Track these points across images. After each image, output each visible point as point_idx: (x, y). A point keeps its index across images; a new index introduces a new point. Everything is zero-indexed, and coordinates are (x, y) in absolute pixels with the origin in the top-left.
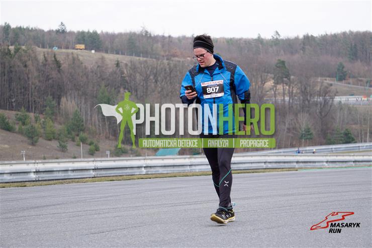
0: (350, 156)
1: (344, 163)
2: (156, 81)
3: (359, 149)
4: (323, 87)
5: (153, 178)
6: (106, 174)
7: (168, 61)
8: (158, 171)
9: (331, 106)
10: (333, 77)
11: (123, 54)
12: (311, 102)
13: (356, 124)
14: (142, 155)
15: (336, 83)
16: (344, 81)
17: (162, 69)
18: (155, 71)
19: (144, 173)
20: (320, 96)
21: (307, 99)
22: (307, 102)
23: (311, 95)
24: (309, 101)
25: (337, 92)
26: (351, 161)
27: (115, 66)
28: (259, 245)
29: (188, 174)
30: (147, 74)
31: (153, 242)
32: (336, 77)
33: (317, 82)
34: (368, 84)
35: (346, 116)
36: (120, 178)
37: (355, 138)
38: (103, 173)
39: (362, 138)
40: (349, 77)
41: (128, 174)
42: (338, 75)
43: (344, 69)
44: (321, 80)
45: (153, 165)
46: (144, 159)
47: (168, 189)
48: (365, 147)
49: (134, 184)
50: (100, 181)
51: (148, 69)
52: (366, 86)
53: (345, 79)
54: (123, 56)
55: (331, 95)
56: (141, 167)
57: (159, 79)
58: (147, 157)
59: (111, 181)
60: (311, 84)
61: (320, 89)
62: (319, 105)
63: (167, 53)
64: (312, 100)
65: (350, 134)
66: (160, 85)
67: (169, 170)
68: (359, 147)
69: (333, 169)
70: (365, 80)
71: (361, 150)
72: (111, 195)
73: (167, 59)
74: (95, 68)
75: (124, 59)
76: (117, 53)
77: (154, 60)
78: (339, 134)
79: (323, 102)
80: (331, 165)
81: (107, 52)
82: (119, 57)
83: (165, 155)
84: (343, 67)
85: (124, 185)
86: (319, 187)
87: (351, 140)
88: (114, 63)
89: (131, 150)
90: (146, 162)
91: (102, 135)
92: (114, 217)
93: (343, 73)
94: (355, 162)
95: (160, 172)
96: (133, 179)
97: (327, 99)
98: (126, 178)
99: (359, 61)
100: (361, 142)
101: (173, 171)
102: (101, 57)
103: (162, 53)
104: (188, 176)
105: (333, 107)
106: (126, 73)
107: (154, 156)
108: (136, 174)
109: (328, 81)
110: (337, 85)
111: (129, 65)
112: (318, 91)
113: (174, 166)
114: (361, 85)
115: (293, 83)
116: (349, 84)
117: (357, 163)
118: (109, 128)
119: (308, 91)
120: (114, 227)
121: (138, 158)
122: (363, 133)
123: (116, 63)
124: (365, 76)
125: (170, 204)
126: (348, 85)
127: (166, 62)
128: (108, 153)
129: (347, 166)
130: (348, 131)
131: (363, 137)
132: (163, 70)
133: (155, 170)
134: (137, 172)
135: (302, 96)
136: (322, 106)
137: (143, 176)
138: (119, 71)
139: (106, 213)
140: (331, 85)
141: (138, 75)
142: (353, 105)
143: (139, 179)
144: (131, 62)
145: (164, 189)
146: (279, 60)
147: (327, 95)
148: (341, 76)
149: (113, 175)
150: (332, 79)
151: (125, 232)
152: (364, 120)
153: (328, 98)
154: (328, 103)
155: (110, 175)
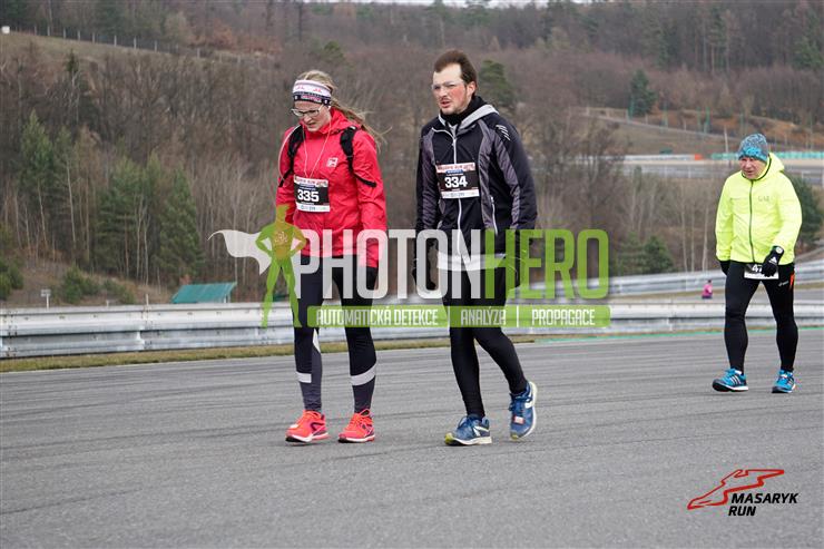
0: (663, 304)
1: (648, 324)
2: (174, 111)
3: (684, 287)
4: (596, 131)
5: (164, 361)
6: (38, 349)
7: (204, 59)
8: (177, 343)
9: (615, 179)
10: (621, 107)
11: (87, 38)
12: (566, 169)
13: (676, 223)
14: (137, 300)
15: (629, 121)
16: (647, 118)
17: (188, 79)
18: (170, 85)
19: (141, 348)
20: (589, 154)
21: (557, 163)
22: (556, 170)
23: (567, 152)
24: (561, 166)
25: (630, 144)
26: (665, 318)
27: (65, 68)
28: (441, 541)
29: (256, 351)
30: (149, 92)
31: (158, 535)
32: (628, 107)
33: (583, 118)
34: (706, 125)
35: (652, 206)
36: (77, 360)
37: (674, 260)
38: (32, 347)
39: (689, 260)
40: (661, 108)
41: (97, 350)
42: (633, 103)
43: (648, 88)
44: (591, 112)
45: (164, 327)
46: (142, 312)
47: (203, 390)
48: (696, 283)
49: (113, 378)
50: (23, 370)
51: (153, 78)
52: (703, 130)
53: (649, 112)
54: (87, 44)
55: (616, 151)
56: (134, 331)
57: (182, 103)
58: (149, 307)
59: (51, 368)
60: (568, 124)
61: (589, 136)
62: (586, 178)
63: (202, 39)
64: (570, 163)
65: (664, 249)
66: (183, 122)
67: (207, 340)
68: (683, 281)
69: (623, 338)
70: (697, 113)
71: (687, 290)
72: (50, 406)
73: (203, 55)
74: (13, 73)
75: (90, 52)
76: (71, 36)
77: (168, 55)
78: (634, 250)
79: (596, 170)
80: (616, 328)
81: (42, 32)
82: (77, 46)
83: (195, 302)
84: (646, 83)
85: (85, 379)
86: (589, 384)
87: (664, 265)
88: (62, 61)
89: (108, 286)
90: (145, 318)
91: (29, 248)
92: (58, 467)
93: (644, 97)
94: (674, 319)
95: (181, 346)
96: (109, 364)
97: (607, 163)
98: (91, 362)
99: (684, 66)
100: (689, 270)
101: (217, 341)
102: (26, 44)
103: (190, 38)
104: (256, 356)
105: (620, 180)
106: (94, 88)
107: (168, 302)
108: (119, 349)
109: (608, 117)
110: (631, 126)
111: (102, 66)
112: (584, 142)
113: (218, 329)
114: (688, 128)
115: (523, 121)
116: (660, 123)
117: (680, 323)
118: (50, 229)
119: (560, 142)
120: (54, 494)
121: (124, 308)
122: (693, 247)
123: (68, 60)
124: (697, 105)
125: (208, 430)
126: (658, 127)
127: (199, 61)
128: (46, 294)
129: (655, 330)
130: (657, 243)
131: (693, 255)
132: (192, 81)
133: (168, 339)
134: (121, 344)
135: (545, 152)
136: (594, 180)
137: (136, 356)
138: (76, 81)
139: (34, 456)
140: (616, 126)
141: (125, 92)
142: (670, 178)
143: (126, 363)
144: (107, 59)
145: (191, 391)
146: (490, 62)
147: (606, 152)
148: (640, 105)
149: (58, 352)
150: (618, 110)
151: (84, 509)
152: (697, 213)
153: (607, 158)
154: (608, 172)
155: (48, 352)
